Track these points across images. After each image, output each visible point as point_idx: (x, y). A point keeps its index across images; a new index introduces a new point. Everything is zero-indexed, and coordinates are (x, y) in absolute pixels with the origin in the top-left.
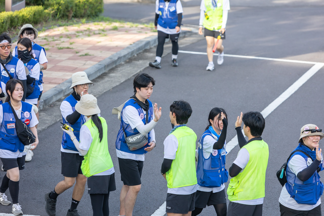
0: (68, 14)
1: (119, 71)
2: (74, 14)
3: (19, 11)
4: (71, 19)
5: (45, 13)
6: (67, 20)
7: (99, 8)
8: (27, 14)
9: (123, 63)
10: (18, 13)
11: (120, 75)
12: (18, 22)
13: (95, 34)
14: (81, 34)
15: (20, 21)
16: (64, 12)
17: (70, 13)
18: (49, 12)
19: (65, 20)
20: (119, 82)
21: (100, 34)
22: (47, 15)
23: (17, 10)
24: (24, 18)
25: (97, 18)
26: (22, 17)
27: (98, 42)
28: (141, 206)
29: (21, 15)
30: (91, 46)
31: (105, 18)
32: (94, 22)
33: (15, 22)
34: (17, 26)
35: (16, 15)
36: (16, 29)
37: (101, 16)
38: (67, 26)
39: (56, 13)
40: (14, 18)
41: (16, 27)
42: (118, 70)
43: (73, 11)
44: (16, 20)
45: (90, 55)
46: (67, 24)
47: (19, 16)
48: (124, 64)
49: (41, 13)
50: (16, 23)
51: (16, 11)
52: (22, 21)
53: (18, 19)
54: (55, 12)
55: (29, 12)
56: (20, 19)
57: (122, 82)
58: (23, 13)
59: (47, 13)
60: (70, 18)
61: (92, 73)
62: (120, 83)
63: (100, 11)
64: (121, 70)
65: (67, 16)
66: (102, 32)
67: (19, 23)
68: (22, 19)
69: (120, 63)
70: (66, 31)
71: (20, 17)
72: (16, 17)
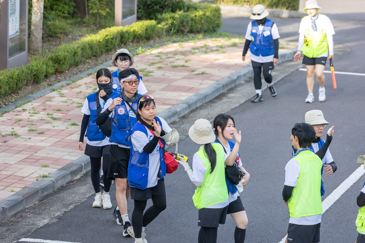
0: (183, 29)
1: (239, 92)
2: (190, 30)
3: (130, 26)
4: (187, 35)
5: (158, 27)
6: (182, 36)
7: (216, 22)
8: (138, 29)
9: (243, 82)
10: (129, 28)
11: (240, 95)
12: (128, 38)
13: (212, 51)
14: (197, 51)
15: (131, 36)
16: (179, 27)
17: (186, 28)
18: (163, 27)
19: (180, 35)
20: (238, 103)
21: (217, 50)
22: (160, 30)
23: (128, 25)
24: (135, 33)
25: (215, 34)
26: (133, 32)
27: (216, 60)
28: (262, 238)
29: (132, 30)
30: (208, 63)
31: (223, 34)
32: (212, 37)
33: (125, 38)
34: (128, 42)
35: (126, 30)
36: (127, 45)
37: (219, 31)
38: (182, 42)
39: (170, 28)
40: (124, 34)
41: (126, 43)
42: (237, 90)
43: (188, 26)
44: (127, 35)
45: (207, 74)
46: (182, 40)
47: (129, 31)
48: (243, 84)
49: (154, 28)
50: (127, 39)
51: (126, 25)
52: (133, 36)
53: (129, 34)
54: (170, 26)
55: (140, 27)
56: (131, 34)
57: (242, 103)
58: (134, 28)
59: (161, 28)
60: (186, 33)
61: (209, 93)
62: (240, 104)
63: (218, 26)
64: (241, 90)
65: (183, 32)
66: (221, 49)
67: (130, 40)
68: (133, 35)
69: (240, 82)
70: (181, 48)
71: (131, 32)
72: (127, 32)
